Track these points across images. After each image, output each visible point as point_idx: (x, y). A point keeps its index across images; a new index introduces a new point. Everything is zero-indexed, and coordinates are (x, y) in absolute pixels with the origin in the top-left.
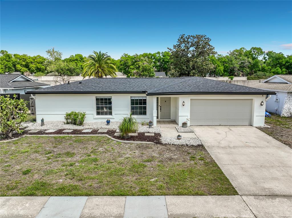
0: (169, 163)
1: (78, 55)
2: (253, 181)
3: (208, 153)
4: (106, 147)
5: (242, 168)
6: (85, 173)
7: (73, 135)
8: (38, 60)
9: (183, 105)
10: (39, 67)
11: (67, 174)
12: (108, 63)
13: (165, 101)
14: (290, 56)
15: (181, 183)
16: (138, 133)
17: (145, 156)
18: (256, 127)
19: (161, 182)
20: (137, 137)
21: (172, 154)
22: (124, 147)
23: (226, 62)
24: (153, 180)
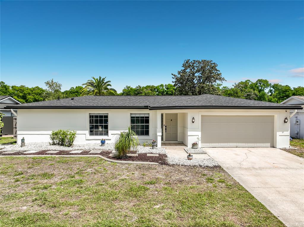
0: (179, 185)
1: (79, 87)
2: (300, 208)
3: (229, 176)
4: (96, 168)
5: (279, 192)
6: (63, 197)
7: (57, 156)
8: (36, 91)
9: (193, 122)
10: (37, 98)
11: (36, 199)
12: (108, 89)
13: (171, 120)
14: (296, 88)
15: (198, 210)
16: (139, 154)
17: (147, 178)
18: (280, 149)
19: (170, 209)
20: (136, 157)
21: (182, 176)
22: (119, 168)
23: (231, 94)
24: (158, 207)
